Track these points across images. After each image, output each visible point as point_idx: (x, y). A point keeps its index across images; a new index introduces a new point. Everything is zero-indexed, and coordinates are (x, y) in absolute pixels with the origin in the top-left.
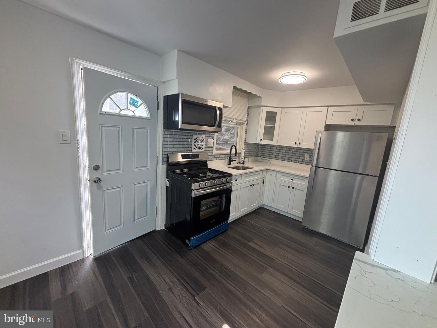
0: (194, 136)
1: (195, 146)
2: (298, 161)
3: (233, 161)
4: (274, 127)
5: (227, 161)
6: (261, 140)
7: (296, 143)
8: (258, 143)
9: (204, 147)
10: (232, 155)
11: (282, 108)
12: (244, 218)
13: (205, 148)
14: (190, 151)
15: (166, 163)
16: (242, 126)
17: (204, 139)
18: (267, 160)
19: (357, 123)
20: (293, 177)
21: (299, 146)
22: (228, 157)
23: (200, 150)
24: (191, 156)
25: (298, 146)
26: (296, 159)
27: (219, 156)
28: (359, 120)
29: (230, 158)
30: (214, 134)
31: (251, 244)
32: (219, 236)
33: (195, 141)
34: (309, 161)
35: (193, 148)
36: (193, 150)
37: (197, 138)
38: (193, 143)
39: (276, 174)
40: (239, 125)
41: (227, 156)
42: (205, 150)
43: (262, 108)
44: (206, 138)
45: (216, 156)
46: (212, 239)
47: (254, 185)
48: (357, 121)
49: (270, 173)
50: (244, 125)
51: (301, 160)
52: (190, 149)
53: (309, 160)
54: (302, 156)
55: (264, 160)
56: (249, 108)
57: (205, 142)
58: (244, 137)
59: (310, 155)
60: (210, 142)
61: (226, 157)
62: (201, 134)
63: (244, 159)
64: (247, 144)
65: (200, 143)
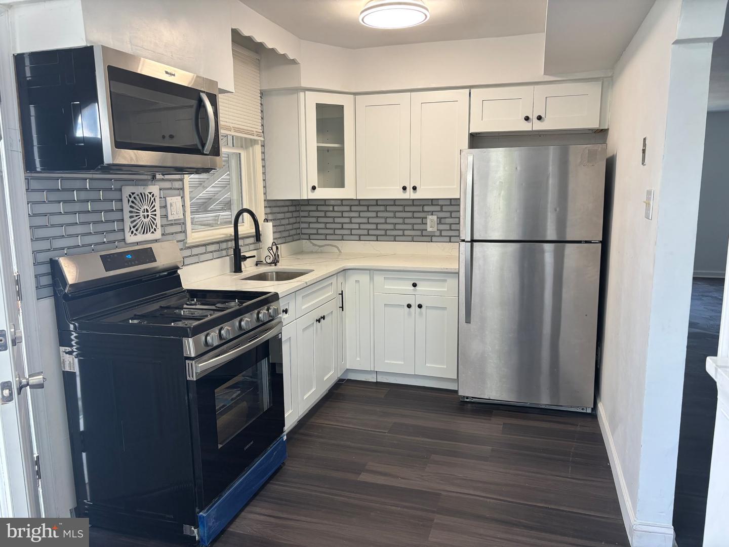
0: (127, 190)
1: (132, 222)
2: (413, 236)
3: (245, 258)
4: (341, 151)
5: (228, 262)
6: (314, 188)
7: (404, 188)
8: (305, 198)
9: (159, 225)
10: (241, 242)
11: (355, 94)
12: (312, 420)
13: (162, 226)
14: (119, 241)
15: (48, 291)
16: (251, 148)
17: (157, 199)
18: (331, 245)
19: (538, 126)
20: (415, 278)
21: (414, 196)
22: (228, 249)
23: (149, 236)
24: (129, 256)
25: (410, 195)
26: (406, 233)
27: (202, 250)
28: (539, 118)
29: (237, 251)
30: (182, 180)
31: (364, 477)
32: (269, 485)
33: (131, 207)
34: (438, 233)
35: (127, 230)
36: (130, 239)
37: (134, 195)
38: (127, 215)
39: (372, 279)
40: (242, 147)
41: (224, 246)
42: (163, 235)
43: (302, 94)
44: (160, 194)
45: (196, 251)
46: (254, 501)
47: (324, 318)
48: (535, 120)
49: (353, 278)
50: (256, 146)
51: (419, 233)
52: (119, 236)
53: (438, 230)
54: (419, 221)
55: (320, 246)
56: (262, 94)
57: (161, 207)
58: (260, 184)
59: (438, 218)
60: (174, 205)
61: (222, 250)
62: (144, 183)
63: (274, 248)
64: (274, 204)
65: (147, 211)
